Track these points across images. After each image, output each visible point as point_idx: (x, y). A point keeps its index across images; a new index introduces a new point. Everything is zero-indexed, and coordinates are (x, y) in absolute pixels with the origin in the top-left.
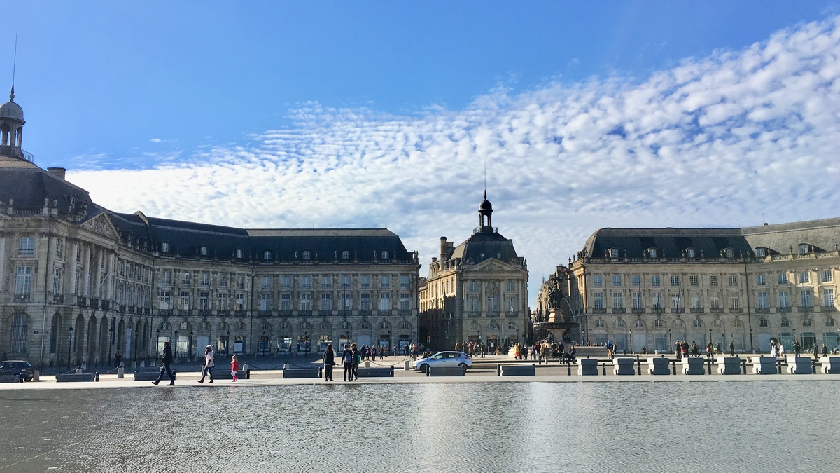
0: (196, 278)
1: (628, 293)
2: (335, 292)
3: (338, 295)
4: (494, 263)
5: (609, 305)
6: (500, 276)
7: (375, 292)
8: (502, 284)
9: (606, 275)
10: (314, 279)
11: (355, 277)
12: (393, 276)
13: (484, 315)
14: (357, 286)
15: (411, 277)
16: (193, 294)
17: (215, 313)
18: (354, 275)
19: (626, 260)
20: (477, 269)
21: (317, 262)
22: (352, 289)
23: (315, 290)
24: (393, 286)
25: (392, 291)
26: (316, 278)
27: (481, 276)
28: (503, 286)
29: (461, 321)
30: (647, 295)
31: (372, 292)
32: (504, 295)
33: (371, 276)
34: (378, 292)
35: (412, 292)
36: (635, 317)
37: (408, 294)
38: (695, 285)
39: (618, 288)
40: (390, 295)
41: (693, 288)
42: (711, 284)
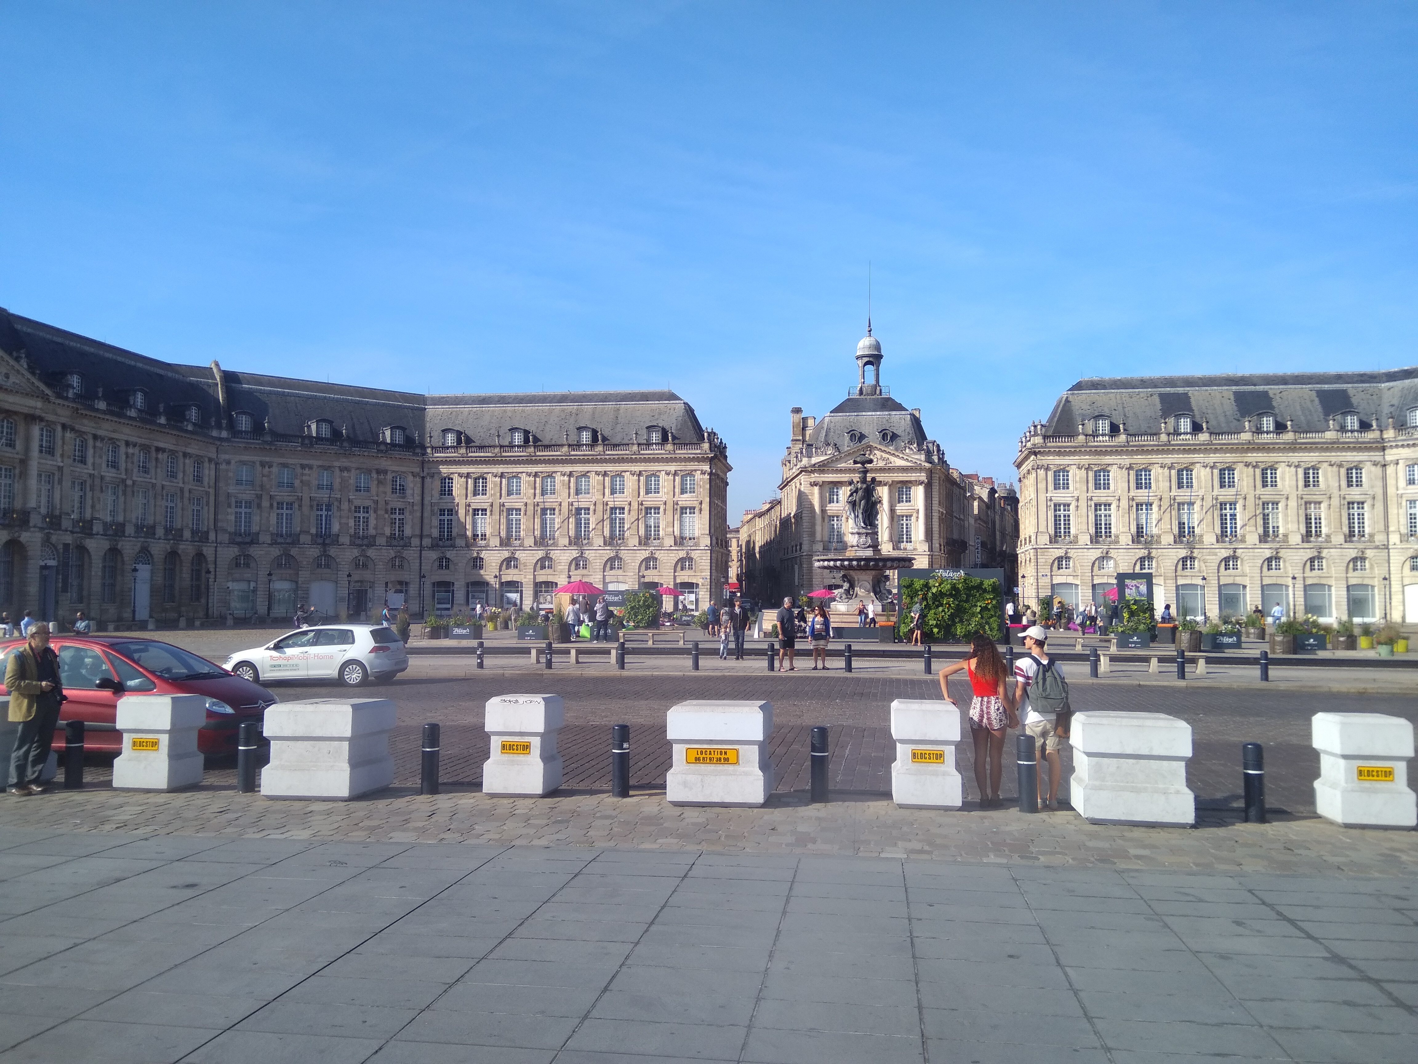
0: (304, 478)
1: (1124, 503)
2: (565, 505)
3: (569, 511)
4: (874, 452)
5: (1083, 527)
6: (884, 476)
7: (635, 505)
8: (887, 489)
9: (1079, 469)
10: (527, 482)
11: (599, 478)
12: (666, 474)
14: (603, 494)
15: (699, 476)
16: (300, 506)
17: (345, 539)
18: (596, 474)
19: (1122, 438)
20: (841, 464)
21: (532, 449)
22: (594, 500)
23: (529, 501)
24: (668, 493)
25: (666, 503)
26: (531, 478)
27: (847, 476)
28: (889, 494)
29: (810, 558)
30: (1165, 507)
32: (892, 512)
33: (628, 476)
34: (639, 504)
35: (701, 503)
36: (1137, 550)
37: (694, 508)
38: (1272, 486)
39: (1105, 495)
40: (661, 510)
41: (1267, 493)
42: (1307, 485)
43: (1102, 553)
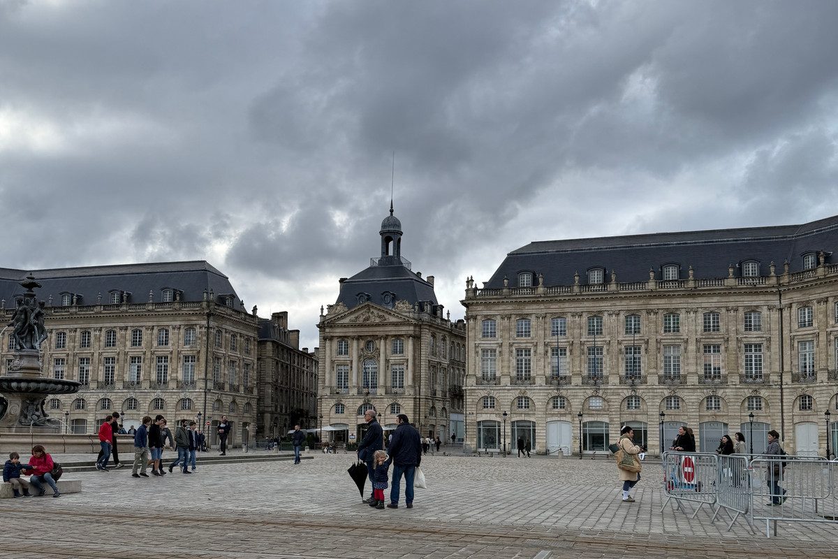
1: (541, 349)
4: (372, 310)
5: (506, 371)
6: (380, 331)
7: (148, 354)
8: (382, 341)
10: (70, 337)
11: (123, 332)
12: (174, 328)
13: (354, 391)
14: (125, 346)
15: (198, 329)
18: (121, 328)
20: (346, 321)
22: (118, 350)
24: (173, 345)
25: (171, 353)
26: (73, 334)
27: (351, 332)
28: (384, 346)
30: (577, 352)
31: (145, 353)
32: (387, 361)
33: (145, 330)
34: (152, 354)
35: (199, 352)
36: (550, 391)
37: (194, 357)
38: (674, 331)
39: (525, 341)
40: (169, 359)
41: (668, 337)
42: (706, 329)
43: (519, 393)
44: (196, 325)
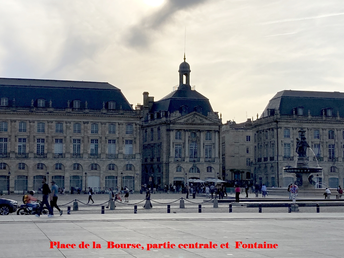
2: (68, 137)
3: (71, 140)
4: (196, 116)
6: (200, 127)
7: (103, 139)
8: (202, 134)
9: (293, 129)
10: (48, 126)
11: (86, 125)
12: (119, 124)
13: (187, 160)
14: (87, 133)
15: (134, 126)
18: (84, 123)
19: (310, 117)
20: (182, 121)
21: (51, 110)
22: (83, 135)
23: (49, 135)
24: (119, 133)
25: (118, 138)
26: (50, 124)
27: (185, 127)
28: (203, 136)
29: (168, 164)
31: (101, 138)
32: (204, 144)
33: (99, 124)
34: (106, 138)
35: (135, 138)
37: (132, 141)
40: (116, 141)
44: (133, 123)
